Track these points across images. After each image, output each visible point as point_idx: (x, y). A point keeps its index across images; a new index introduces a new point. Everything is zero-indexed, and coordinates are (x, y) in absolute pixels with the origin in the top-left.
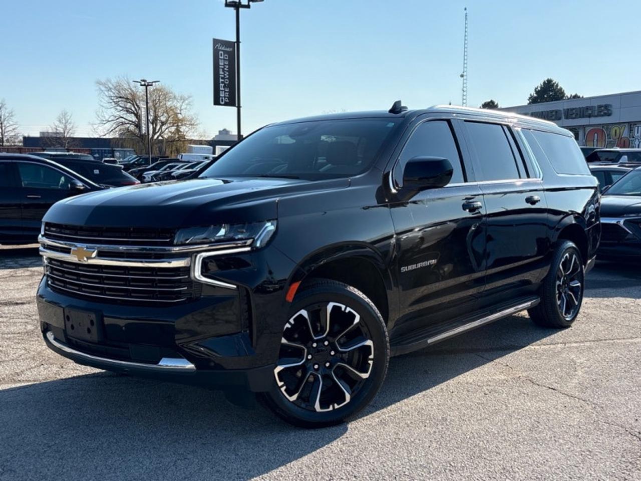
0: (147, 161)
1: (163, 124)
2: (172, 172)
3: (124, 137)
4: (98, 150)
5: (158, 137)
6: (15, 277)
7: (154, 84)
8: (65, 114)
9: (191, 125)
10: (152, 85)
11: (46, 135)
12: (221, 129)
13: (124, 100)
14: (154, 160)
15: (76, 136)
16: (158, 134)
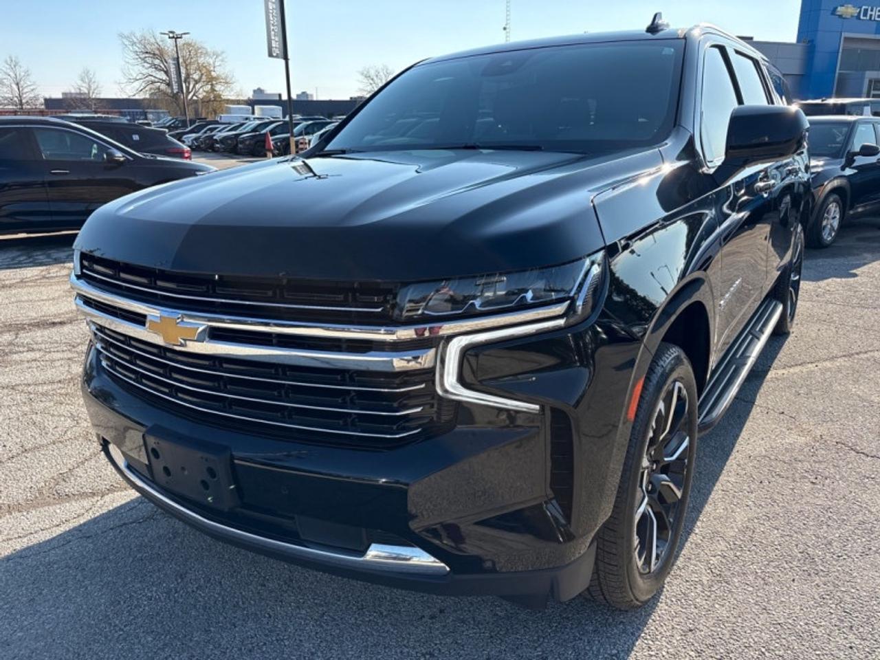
0: (184, 124)
1: (197, 82)
2: (214, 135)
3: (155, 97)
4: (129, 112)
5: (192, 97)
6: (47, 278)
7: (184, 36)
8: (88, 72)
9: (227, 83)
10: (181, 38)
11: (69, 96)
12: (256, 88)
13: (151, 56)
14: (192, 122)
15: (102, 96)
16: (192, 94)
